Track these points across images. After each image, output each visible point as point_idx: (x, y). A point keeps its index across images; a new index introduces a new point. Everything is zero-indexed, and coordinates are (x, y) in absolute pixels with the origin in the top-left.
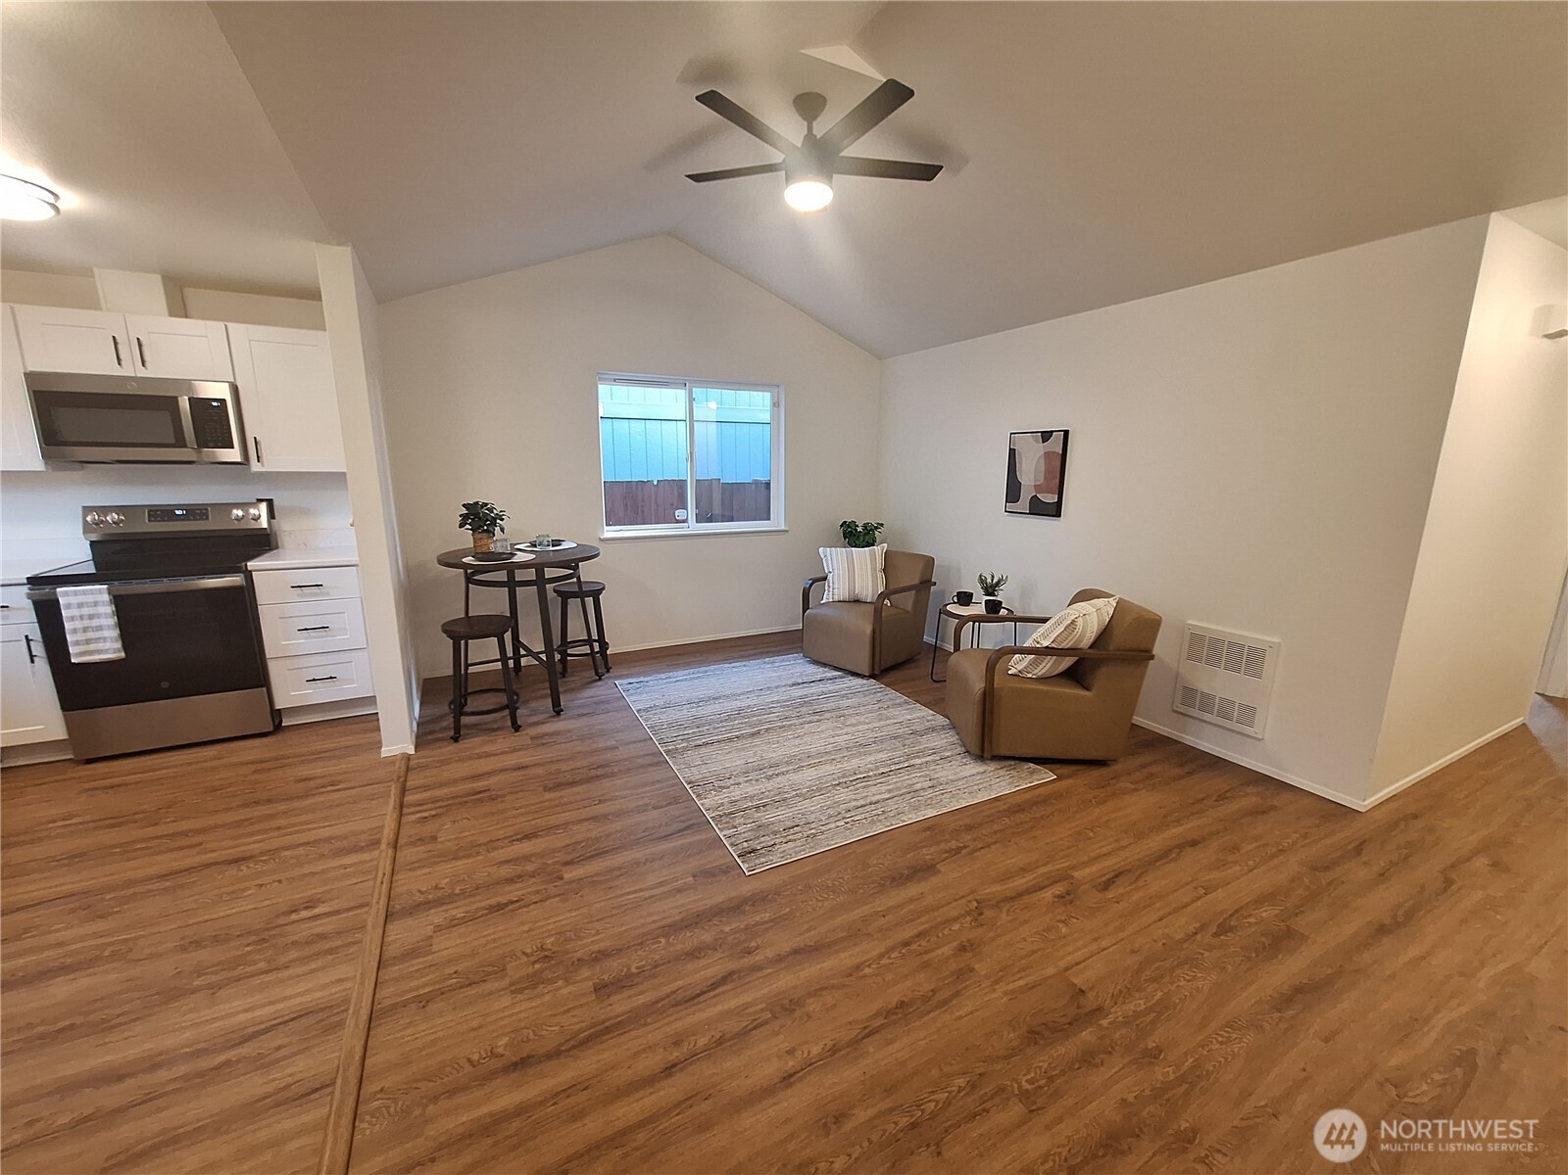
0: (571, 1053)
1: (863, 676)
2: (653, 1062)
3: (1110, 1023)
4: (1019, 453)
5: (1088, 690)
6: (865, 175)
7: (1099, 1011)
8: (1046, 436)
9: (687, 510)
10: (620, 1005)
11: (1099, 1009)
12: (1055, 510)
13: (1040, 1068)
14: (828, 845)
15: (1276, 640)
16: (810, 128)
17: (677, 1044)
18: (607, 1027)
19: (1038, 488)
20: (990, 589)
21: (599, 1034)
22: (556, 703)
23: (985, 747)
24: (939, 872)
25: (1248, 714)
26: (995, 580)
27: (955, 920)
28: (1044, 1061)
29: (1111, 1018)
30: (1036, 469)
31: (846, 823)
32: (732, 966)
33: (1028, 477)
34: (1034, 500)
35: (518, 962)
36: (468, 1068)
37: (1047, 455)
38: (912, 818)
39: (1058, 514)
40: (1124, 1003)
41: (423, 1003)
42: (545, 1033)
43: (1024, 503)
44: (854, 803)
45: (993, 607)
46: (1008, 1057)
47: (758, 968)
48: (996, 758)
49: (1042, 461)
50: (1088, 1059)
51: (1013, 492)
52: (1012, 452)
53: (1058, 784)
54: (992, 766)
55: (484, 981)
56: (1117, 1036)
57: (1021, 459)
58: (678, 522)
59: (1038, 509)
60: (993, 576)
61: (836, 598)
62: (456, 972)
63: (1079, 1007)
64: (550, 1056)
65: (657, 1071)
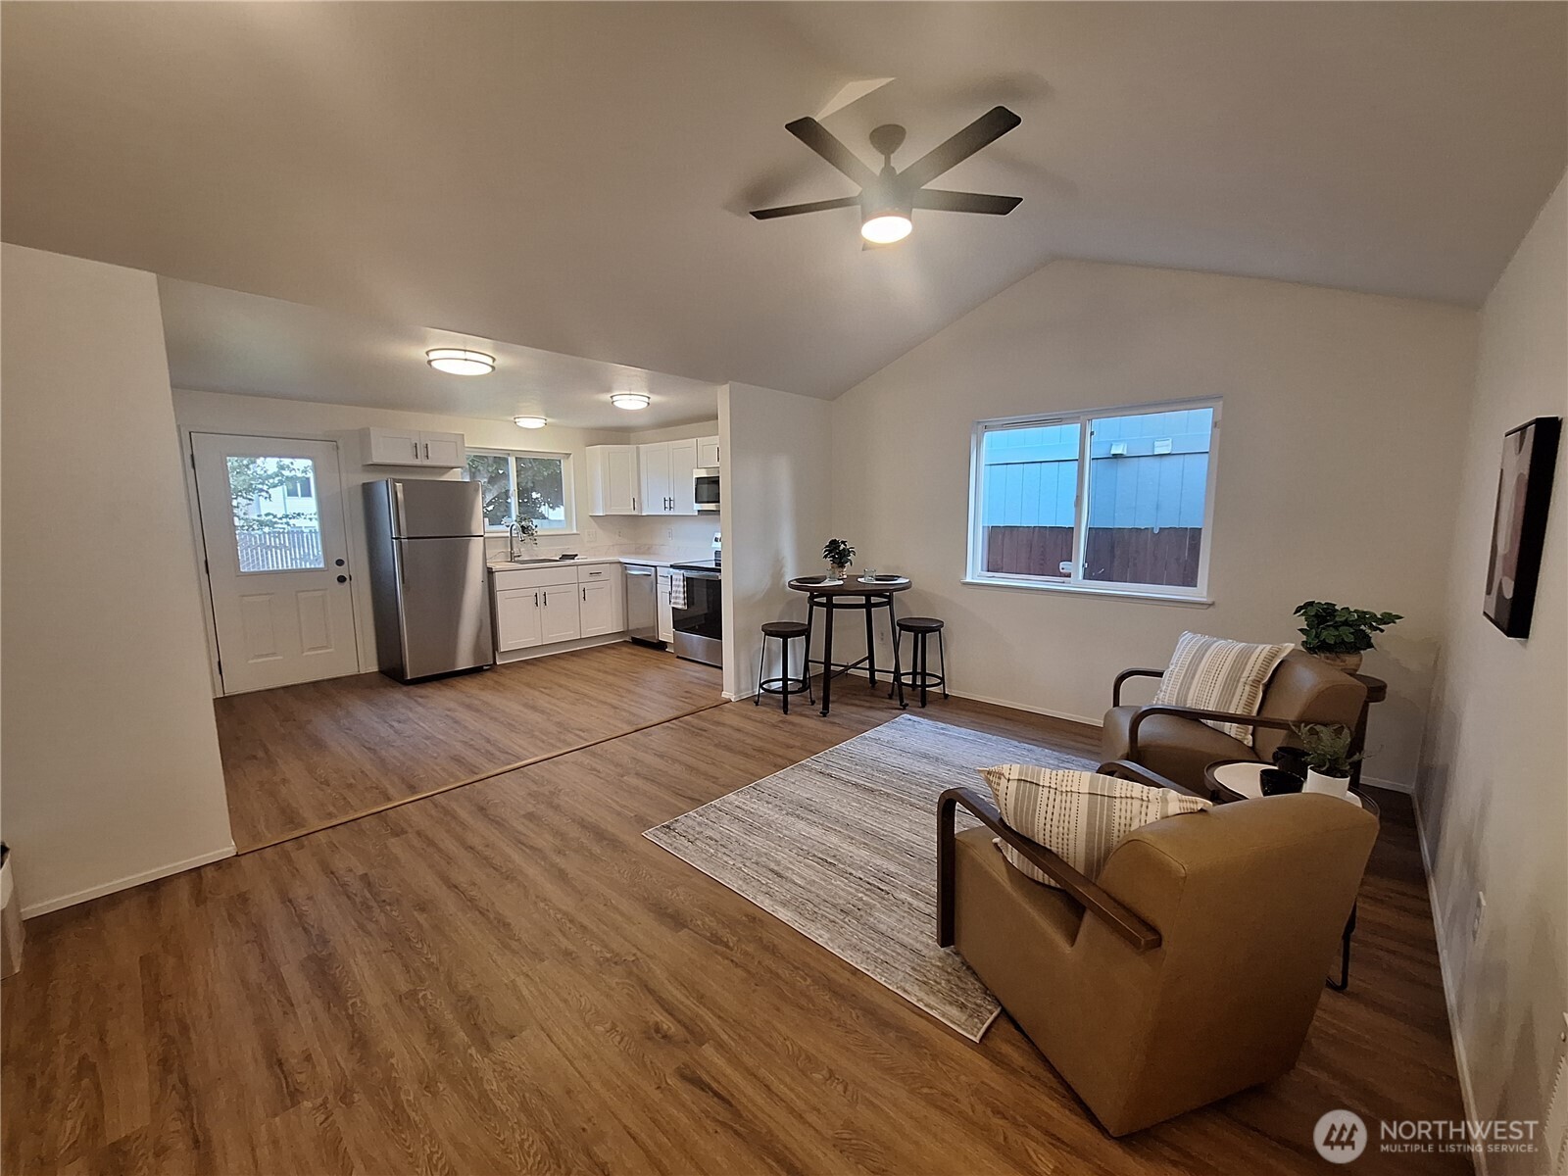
3: (471, 1055)
6: (939, 209)
7: (486, 1048)
8: (1522, 437)
9: (1073, 563)
13: (436, 1003)
16: (888, 160)
19: (1504, 564)
22: (826, 707)
28: (441, 1005)
29: (477, 1056)
30: (1508, 517)
37: (1518, 484)
40: (494, 1071)
43: (1494, 597)
46: (449, 984)
50: (436, 1033)
51: (1492, 568)
56: (456, 1059)
58: (1060, 575)
59: (1499, 614)
63: (492, 1032)
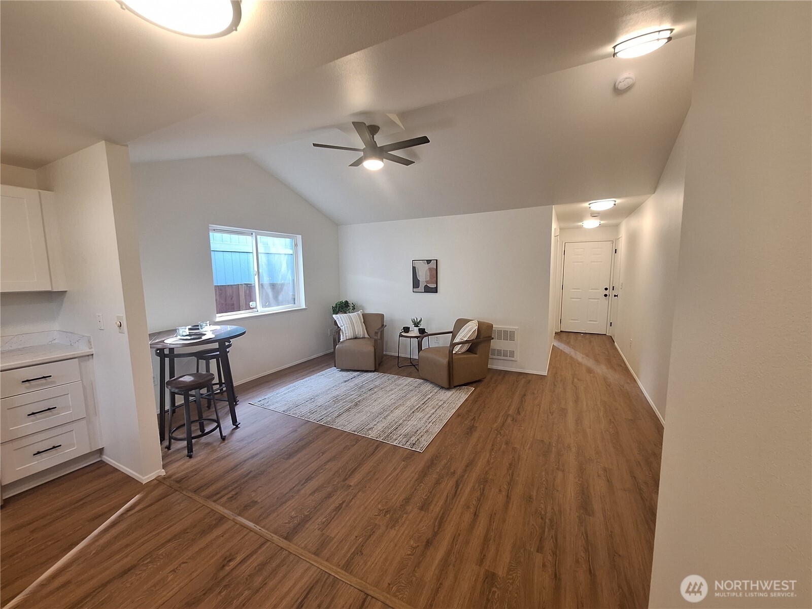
0: (440, 530)
1: (371, 371)
2: (468, 517)
4: (418, 269)
5: (476, 354)
8: (429, 262)
9: (256, 302)
10: (436, 508)
11: (550, 443)
12: (435, 290)
14: (436, 432)
15: (517, 328)
16: (373, 138)
17: (468, 507)
18: (441, 517)
19: (427, 282)
20: (416, 324)
21: (441, 521)
22: (235, 420)
23: (451, 384)
24: (476, 427)
25: (512, 354)
26: (418, 321)
27: (496, 438)
30: (426, 274)
31: (433, 423)
32: (454, 479)
33: (423, 277)
34: (426, 286)
35: (378, 519)
36: (412, 557)
37: (430, 269)
38: (450, 415)
39: (437, 292)
41: (359, 553)
42: (422, 531)
43: (422, 288)
44: (427, 417)
45: (422, 331)
47: (462, 476)
48: (455, 387)
49: (428, 271)
51: (416, 284)
52: (414, 268)
53: (477, 390)
54: (454, 391)
55: (374, 532)
57: (418, 271)
58: (251, 309)
59: (428, 290)
60: (417, 319)
61: (348, 338)
62: (356, 537)
64: (435, 534)
65: (473, 517)
